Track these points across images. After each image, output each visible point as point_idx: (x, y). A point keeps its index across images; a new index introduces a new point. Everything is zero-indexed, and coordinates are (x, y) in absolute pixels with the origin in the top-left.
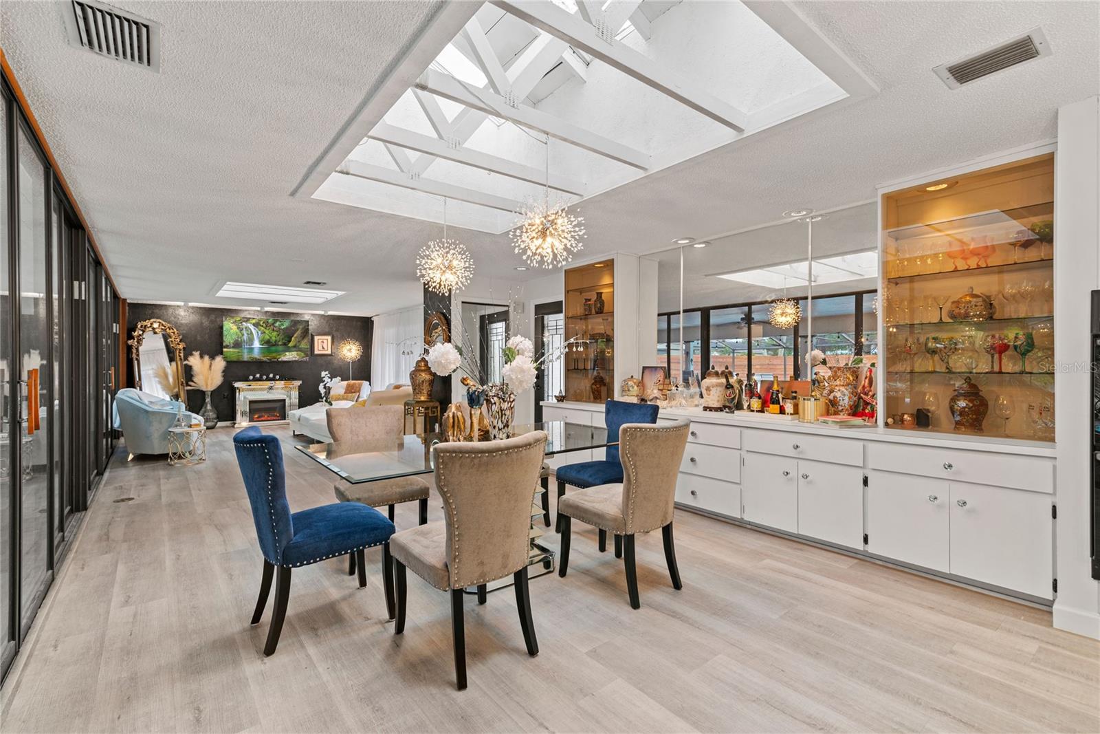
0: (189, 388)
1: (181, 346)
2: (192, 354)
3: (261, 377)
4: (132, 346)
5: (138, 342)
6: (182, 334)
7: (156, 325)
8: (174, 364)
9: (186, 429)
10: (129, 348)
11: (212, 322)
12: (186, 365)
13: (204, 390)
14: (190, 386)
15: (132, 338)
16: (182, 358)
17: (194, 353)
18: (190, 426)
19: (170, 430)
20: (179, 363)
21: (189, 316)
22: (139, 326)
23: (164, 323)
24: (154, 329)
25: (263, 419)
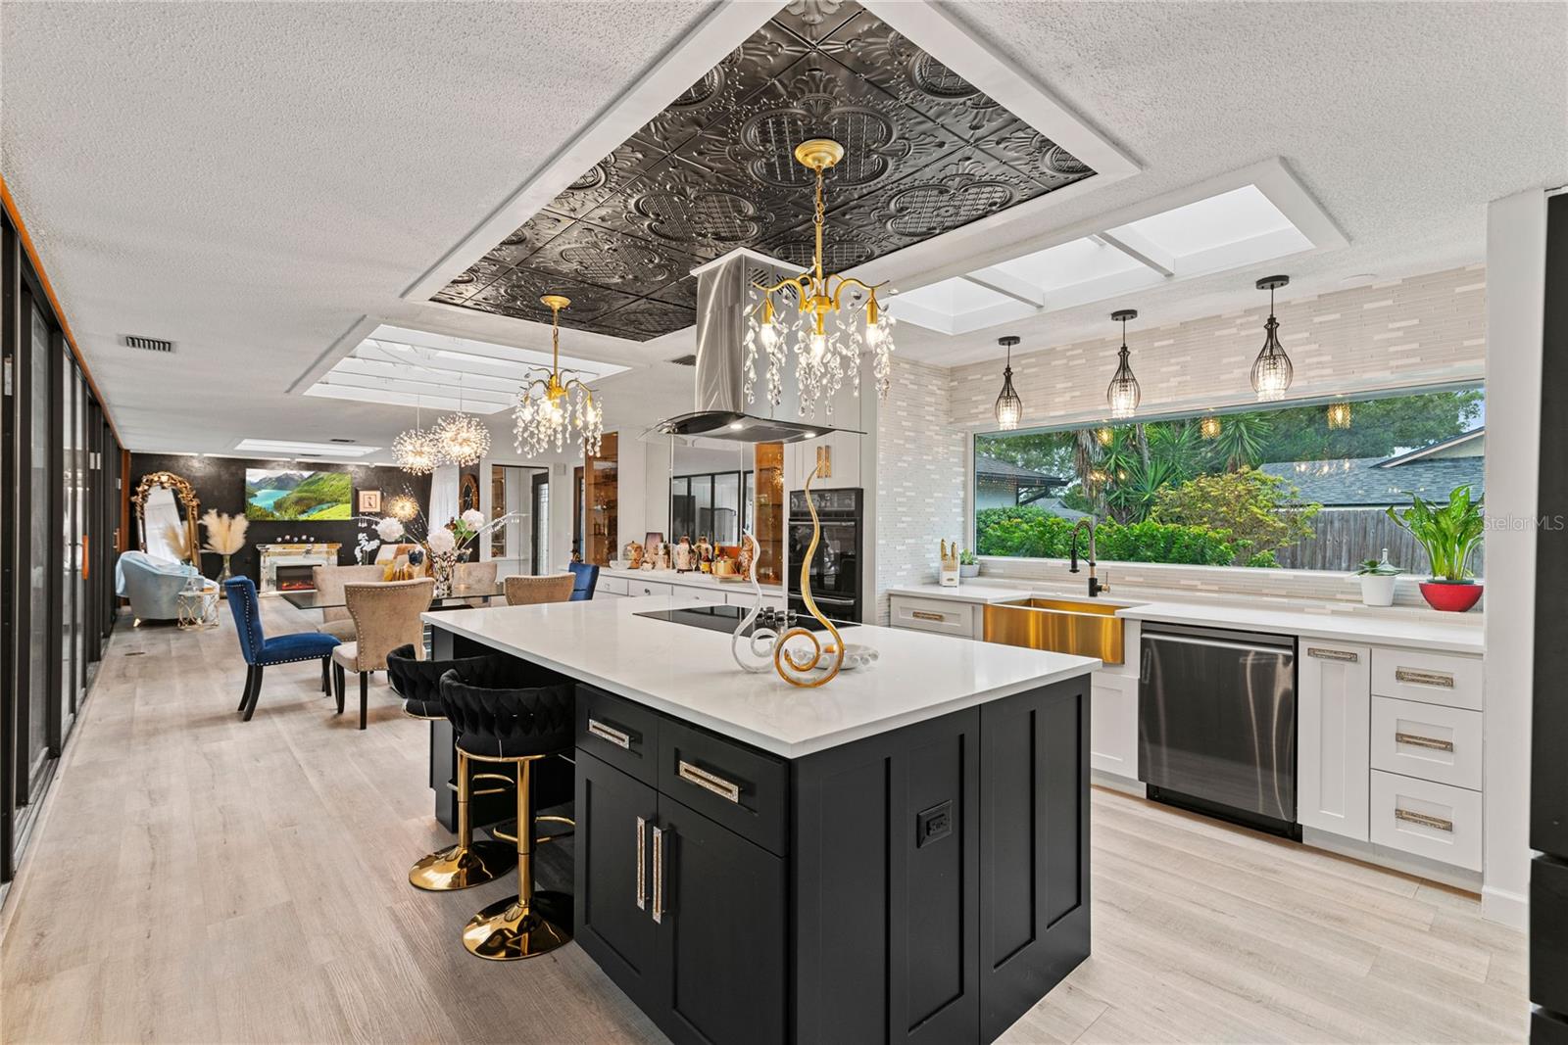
0: (204, 551)
1: (194, 503)
2: (207, 513)
3: (292, 538)
4: (135, 503)
5: (143, 498)
6: (196, 489)
7: (164, 478)
8: (186, 523)
9: (199, 593)
10: (133, 505)
11: (232, 475)
12: (200, 525)
13: (221, 552)
14: (205, 549)
15: (137, 494)
16: (196, 516)
17: (210, 511)
18: (202, 590)
19: (180, 593)
20: (192, 522)
21: (205, 468)
22: (144, 480)
23: (174, 476)
24: (162, 483)
25: (294, 587)
